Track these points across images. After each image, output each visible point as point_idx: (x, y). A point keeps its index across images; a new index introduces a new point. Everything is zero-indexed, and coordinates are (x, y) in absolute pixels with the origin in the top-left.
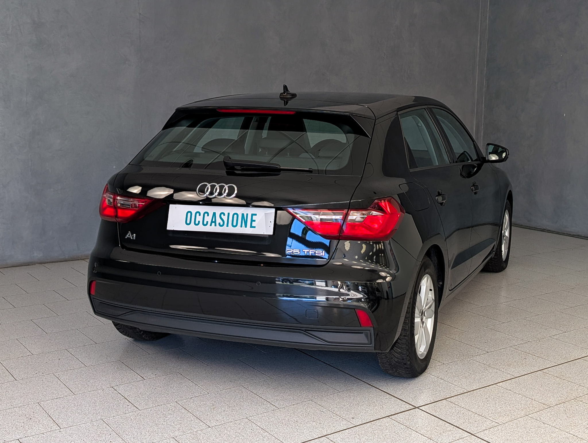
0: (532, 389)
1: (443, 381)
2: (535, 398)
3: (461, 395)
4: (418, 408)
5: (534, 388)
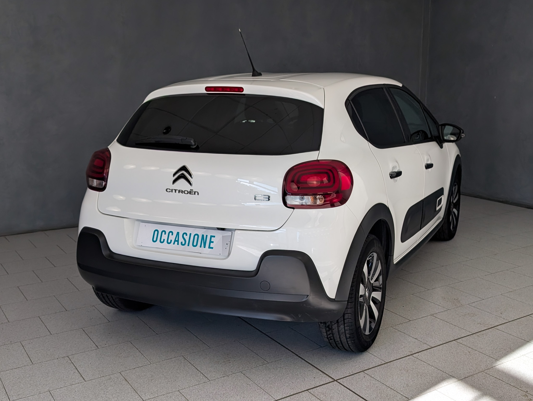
3: (378, 367)
4: (336, 381)
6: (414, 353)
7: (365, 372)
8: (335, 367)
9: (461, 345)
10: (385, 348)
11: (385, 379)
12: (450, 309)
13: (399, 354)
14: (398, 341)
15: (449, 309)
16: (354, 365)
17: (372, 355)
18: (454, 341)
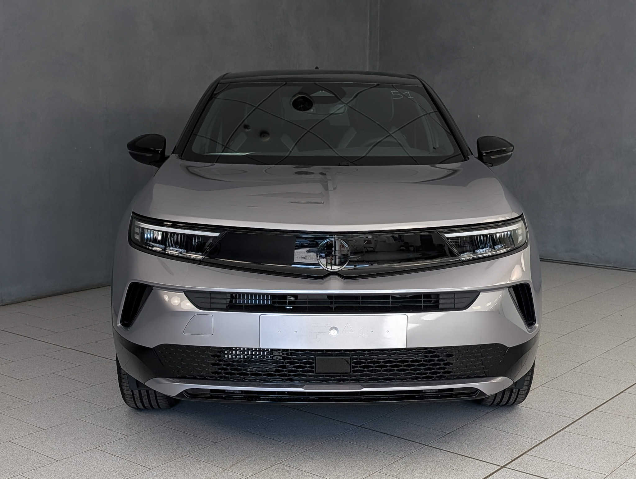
0: (604, 432)
1: (505, 433)
2: (616, 442)
3: (538, 447)
4: (504, 466)
5: (606, 430)
6: (563, 428)
7: (527, 453)
8: (488, 453)
9: (607, 414)
10: (525, 426)
11: (558, 458)
12: (557, 377)
13: (547, 430)
14: (532, 417)
15: (555, 378)
16: (507, 447)
17: (517, 435)
18: (594, 411)
